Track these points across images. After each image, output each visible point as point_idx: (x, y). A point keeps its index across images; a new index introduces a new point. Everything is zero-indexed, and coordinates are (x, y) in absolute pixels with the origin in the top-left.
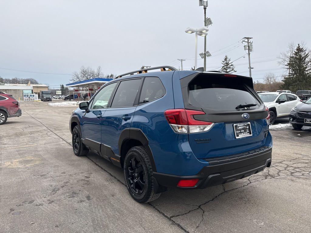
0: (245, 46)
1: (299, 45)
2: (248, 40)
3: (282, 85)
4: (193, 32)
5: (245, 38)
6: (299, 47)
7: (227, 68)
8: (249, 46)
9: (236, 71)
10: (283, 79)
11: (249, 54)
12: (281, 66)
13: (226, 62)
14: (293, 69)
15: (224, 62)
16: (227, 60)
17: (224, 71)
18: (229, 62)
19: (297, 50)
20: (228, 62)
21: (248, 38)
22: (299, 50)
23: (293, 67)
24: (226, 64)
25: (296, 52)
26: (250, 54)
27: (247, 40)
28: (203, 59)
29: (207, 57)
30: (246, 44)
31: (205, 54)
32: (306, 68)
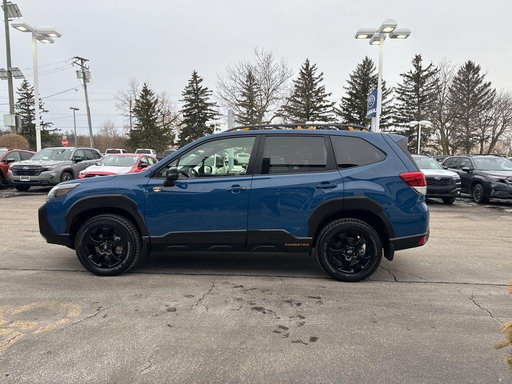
0: (77, 72)
1: (145, 84)
2: (82, 63)
3: (127, 141)
4: (28, 31)
5: (77, 58)
6: (146, 87)
7: (30, 104)
8: (84, 73)
9: (47, 111)
10: (128, 131)
11: (85, 86)
12: (120, 111)
13: (25, 92)
14: (140, 119)
15: (22, 92)
16: (28, 88)
17: (23, 108)
18: (31, 93)
19: (144, 91)
20: (29, 92)
21: (82, 59)
22: (146, 92)
23: (140, 115)
24: (25, 95)
25: (142, 94)
26: (87, 87)
27: (79, 62)
28: (7, 81)
29: (13, 78)
30: (79, 68)
31: (9, 71)
32: (156, 118)
